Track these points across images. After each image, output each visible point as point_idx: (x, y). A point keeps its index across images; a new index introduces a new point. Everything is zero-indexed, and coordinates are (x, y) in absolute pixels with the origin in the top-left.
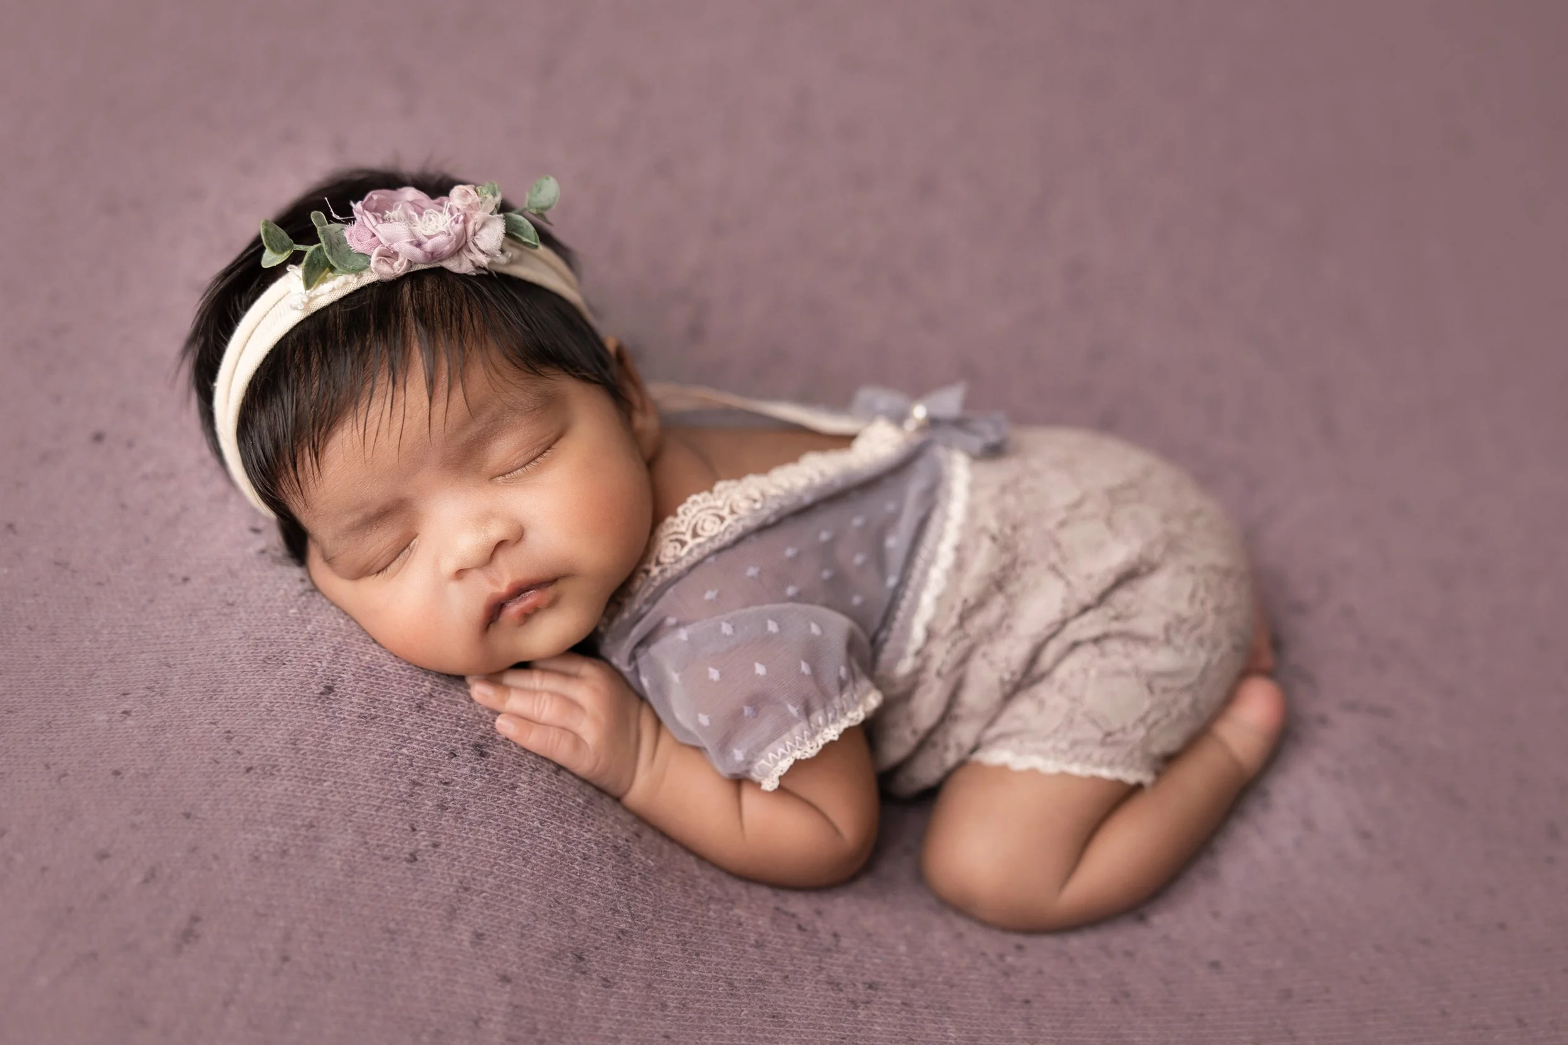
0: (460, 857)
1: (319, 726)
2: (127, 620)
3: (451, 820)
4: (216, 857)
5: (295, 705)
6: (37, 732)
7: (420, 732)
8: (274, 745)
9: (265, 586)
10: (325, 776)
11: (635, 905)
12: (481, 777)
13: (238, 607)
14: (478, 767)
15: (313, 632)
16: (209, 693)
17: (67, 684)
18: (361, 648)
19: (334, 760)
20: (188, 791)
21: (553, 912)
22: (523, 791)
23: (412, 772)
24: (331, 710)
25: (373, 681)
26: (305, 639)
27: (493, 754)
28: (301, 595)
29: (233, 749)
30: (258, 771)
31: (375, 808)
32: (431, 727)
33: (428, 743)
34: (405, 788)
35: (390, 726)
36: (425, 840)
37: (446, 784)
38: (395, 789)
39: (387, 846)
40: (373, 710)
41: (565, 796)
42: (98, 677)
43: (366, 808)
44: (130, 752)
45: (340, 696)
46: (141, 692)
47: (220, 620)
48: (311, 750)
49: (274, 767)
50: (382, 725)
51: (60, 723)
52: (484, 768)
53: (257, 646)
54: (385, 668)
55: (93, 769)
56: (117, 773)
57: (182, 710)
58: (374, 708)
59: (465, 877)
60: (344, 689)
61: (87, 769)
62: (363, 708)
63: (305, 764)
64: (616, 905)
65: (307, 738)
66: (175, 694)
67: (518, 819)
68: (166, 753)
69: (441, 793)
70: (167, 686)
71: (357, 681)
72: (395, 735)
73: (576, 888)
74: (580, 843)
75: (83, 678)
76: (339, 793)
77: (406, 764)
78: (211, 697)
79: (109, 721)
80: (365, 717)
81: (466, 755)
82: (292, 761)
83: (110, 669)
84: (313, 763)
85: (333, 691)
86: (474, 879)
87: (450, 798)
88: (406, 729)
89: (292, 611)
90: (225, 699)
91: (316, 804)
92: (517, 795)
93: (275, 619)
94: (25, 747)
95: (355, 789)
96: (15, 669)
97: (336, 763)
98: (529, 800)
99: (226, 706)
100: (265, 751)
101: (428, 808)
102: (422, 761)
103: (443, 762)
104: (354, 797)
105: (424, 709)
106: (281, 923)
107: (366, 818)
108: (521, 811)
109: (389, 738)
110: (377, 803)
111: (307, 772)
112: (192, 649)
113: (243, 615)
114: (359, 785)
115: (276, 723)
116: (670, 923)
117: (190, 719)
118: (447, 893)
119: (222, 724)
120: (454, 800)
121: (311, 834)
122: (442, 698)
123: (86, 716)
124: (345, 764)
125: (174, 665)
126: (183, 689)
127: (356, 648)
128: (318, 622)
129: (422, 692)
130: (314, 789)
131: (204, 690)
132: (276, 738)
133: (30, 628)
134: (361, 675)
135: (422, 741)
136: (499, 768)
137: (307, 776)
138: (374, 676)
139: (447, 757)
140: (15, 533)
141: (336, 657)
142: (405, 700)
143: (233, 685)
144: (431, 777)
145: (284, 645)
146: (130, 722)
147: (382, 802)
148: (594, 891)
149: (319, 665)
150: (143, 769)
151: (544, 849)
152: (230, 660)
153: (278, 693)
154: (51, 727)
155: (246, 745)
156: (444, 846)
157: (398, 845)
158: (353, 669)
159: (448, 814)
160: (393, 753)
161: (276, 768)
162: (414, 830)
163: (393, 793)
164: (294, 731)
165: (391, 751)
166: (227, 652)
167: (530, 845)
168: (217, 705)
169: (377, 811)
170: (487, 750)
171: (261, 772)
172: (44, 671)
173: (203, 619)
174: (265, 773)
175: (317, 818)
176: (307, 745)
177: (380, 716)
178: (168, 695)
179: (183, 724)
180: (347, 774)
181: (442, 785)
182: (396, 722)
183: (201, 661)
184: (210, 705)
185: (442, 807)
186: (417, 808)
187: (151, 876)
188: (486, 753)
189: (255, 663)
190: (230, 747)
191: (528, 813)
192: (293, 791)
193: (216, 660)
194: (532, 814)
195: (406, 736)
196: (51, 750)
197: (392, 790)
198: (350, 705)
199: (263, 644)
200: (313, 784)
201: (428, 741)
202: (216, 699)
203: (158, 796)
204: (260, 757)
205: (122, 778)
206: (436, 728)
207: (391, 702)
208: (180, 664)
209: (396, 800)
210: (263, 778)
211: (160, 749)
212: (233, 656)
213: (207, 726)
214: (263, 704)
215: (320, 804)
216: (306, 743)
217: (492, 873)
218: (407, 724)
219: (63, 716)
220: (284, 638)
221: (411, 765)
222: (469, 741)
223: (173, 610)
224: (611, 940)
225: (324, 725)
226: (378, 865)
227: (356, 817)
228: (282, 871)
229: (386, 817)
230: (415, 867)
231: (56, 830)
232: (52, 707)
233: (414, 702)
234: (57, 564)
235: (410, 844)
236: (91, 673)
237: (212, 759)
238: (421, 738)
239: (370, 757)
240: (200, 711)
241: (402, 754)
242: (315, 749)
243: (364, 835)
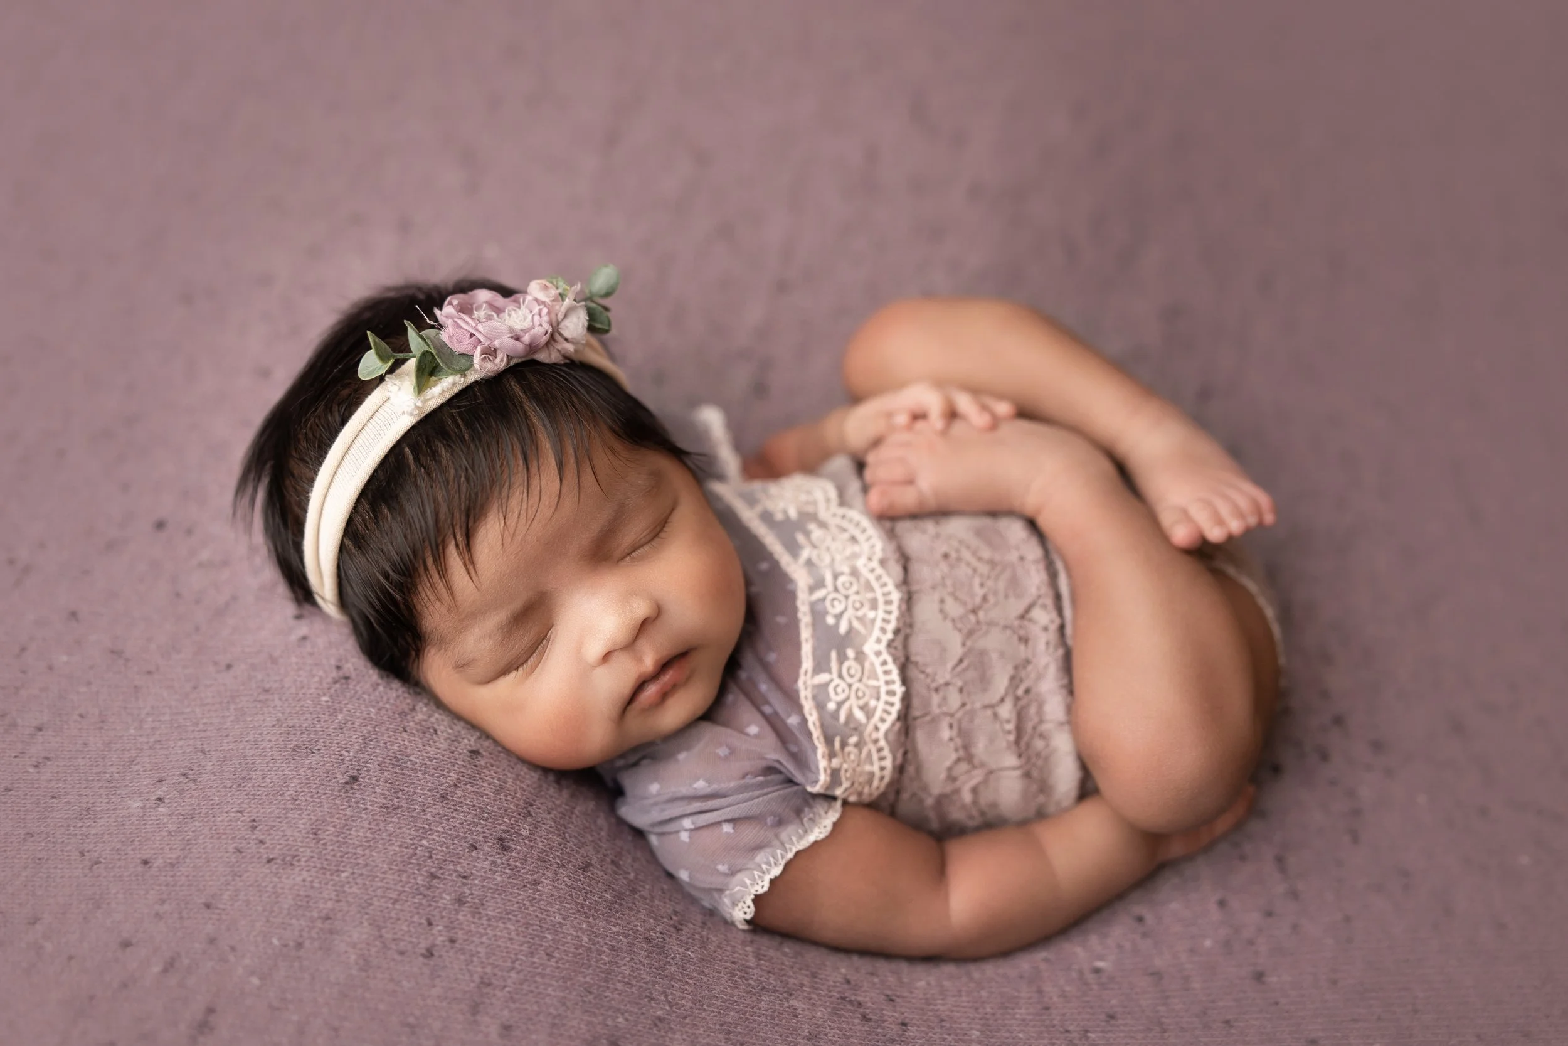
0: (478, 952)
1: (341, 816)
2: (170, 707)
3: (469, 916)
4: (233, 949)
5: (319, 795)
6: (76, 818)
7: (442, 823)
8: (296, 834)
9: (301, 673)
10: (344, 867)
11: (672, 993)
12: (501, 871)
13: (273, 694)
14: (499, 861)
15: (343, 722)
16: (238, 780)
17: (108, 771)
18: (390, 737)
19: (354, 851)
20: (211, 880)
21: (584, 1002)
22: (546, 887)
23: (431, 864)
24: (353, 800)
25: (397, 771)
26: (334, 729)
27: (516, 849)
28: (335, 682)
29: (257, 839)
30: (279, 861)
31: (392, 901)
32: (454, 818)
33: (449, 835)
34: (424, 881)
35: (412, 817)
36: (441, 935)
37: (464, 877)
38: (413, 881)
39: (404, 941)
40: (396, 800)
41: (591, 892)
42: (138, 763)
43: (383, 900)
44: (160, 841)
45: (364, 786)
46: (177, 779)
47: (256, 707)
48: (332, 840)
49: (294, 857)
50: (404, 815)
51: (98, 809)
52: (506, 862)
53: (288, 734)
54: (411, 758)
55: (123, 857)
56: (145, 862)
57: (211, 798)
58: (398, 798)
59: (486, 973)
60: (369, 779)
61: (119, 856)
62: (386, 798)
63: (325, 854)
64: (651, 993)
65: (329, 828)
66: (207, 781)
67: (539, 915)
68: (193, 842)
69: (459, 887)
70: (201, 774)
71: (382, 771)
72: (416, 826)
73: (606, 977)
74: (607, 936)
75: (124, 765)
76: (356, 884)
77: (424, 856)
78: (240, 785)
79: (143, 808)
80: (387, 808)
81: (486, 848)
82: (312, 852)
83: (149, 756)
84: (332, 853)
85: (357, 780)
86: (495, 975)
87: (468, 892)
88: (427, 820)
89: (324, 699)
90: (253, 787)
91: (333, 895)
92: (538, 891)
93: (308, 707)
94: (63, 834)
95: (373, 880)
96: (63, 756)
97: (355, 854)
98: (552, 895)
99: (253, 795)
100: (287, 840)
101: (445, 902)
102: (442, 854)
103: (463, 855)
104: (371, 889)
105: (448, 799)
106: (295, 1018)
107: (381, 911)
108: (542, 907)
109: (409, 829)
110: (394, 895)
111: (326, 863)
112: (227, 736)
113: (278, 703)
114: (377, 877)
115: (299, 812)
116: (713, 1012)
117: (218, 807)
118: (467, 989)
119: (248, 813)
120: (472, 894)
121: (327, 925)
122: (467, 789)
123: (122, 803)
124: (364, 855)
125: (209, 751)
126: (215, 775)
127: (385, 738)
128: (349, 711)
129: (447, 782)
130: (332, 880)
131: (234, 777)
132: (298, 828)
133: (81, 716)
134: (387, 765)
135: (443, 833)
136: (522, 863)
137: (325, 866)
138: (399, 766)
139: (467, 850)
140: (77, 620)
141: (364, 747)
142: (428, 790)
143: (261, 773)
144: (448, 870)
145: (315, 734)
146: (162, 809)
147: (399, 895)
148: (626, 980)
149: (346, 754)
150: (170, 858)
151: (568, 943)
152: (261, 747)
153: (304, 781)
154: (90, 814)
155: (269, 835)
156: (460, 941)
157: (414, 940)
158: (379, 759)
159: (465, 909)
160: (413, 844)
161: (296, 858)
162: (430, 924)
163: (410, 885)
164: (317, 820)
165: (411, 842)
166: (260, 739)
167: (552, 940)
168: (245, 793)
169: (393, 904)
170: (511, 844)
171: (282, 862)
172: (90, 758)
173: (240, 706)
174: (286, 864)
175: (333, 910)
176: (328, 835)
177: (402, 806)
178: (200, 782)
179: (210, 812)
180: (366, 865)
181: (460, 879)
182: (418, 813)
183: (235, 748)
184: (238, 793)
185: (460, 901)
186: (435, 902)
187: (169, 966)
188: (509, 847)
189: (285, 752)
190: (254, 837)
191: (550, 909)
192: (312, 882)
193: (248, 747)
194: (554, 910)
195: (427, 827)
196: (87, 836)
197: (410, 882)
198: (374, 795)
199: (294, 732)
200: (331, 875)
201: (449, 832)
202: (244, 787)
203: (182, 886)
204: (281, 846)
205: (150, 867)
206: (458, 819)
207: (415, 793)
208: (215, 751)
209: (413, 893)
210: (283, 869)
211: (188, 837)
212: (265, 744)
213: (233, 815)
214: (288, 793)
215: (337, 895)
216: (327, 833)
217: (513, 968)
218: (429, 814)
219: (102, 802)
220: (315, 727)
221: (431, 857)
222: (492, 835)
223: (213, 697)
224: (648, 1026)
225: (345, 815)
226: (393, 960)
227: (373, 910)
228: (296, 964)
229: (402, 910)
230: (432, 963)
231: (85, 918)
232: (93, 793)
233: (437, 792)
234: (112, 652)
235: (426, 939)
236: (132, 759)
237: (235, 848)
238: (441, 830)
239: (390, 848)
240: (229, 799)
241: (421, 846)
242: (335, 839)
243: (379, 928)
